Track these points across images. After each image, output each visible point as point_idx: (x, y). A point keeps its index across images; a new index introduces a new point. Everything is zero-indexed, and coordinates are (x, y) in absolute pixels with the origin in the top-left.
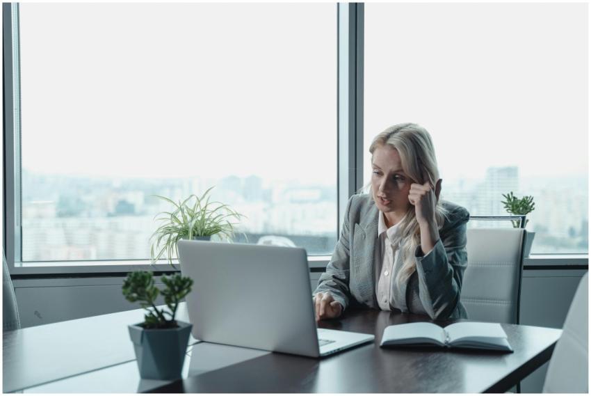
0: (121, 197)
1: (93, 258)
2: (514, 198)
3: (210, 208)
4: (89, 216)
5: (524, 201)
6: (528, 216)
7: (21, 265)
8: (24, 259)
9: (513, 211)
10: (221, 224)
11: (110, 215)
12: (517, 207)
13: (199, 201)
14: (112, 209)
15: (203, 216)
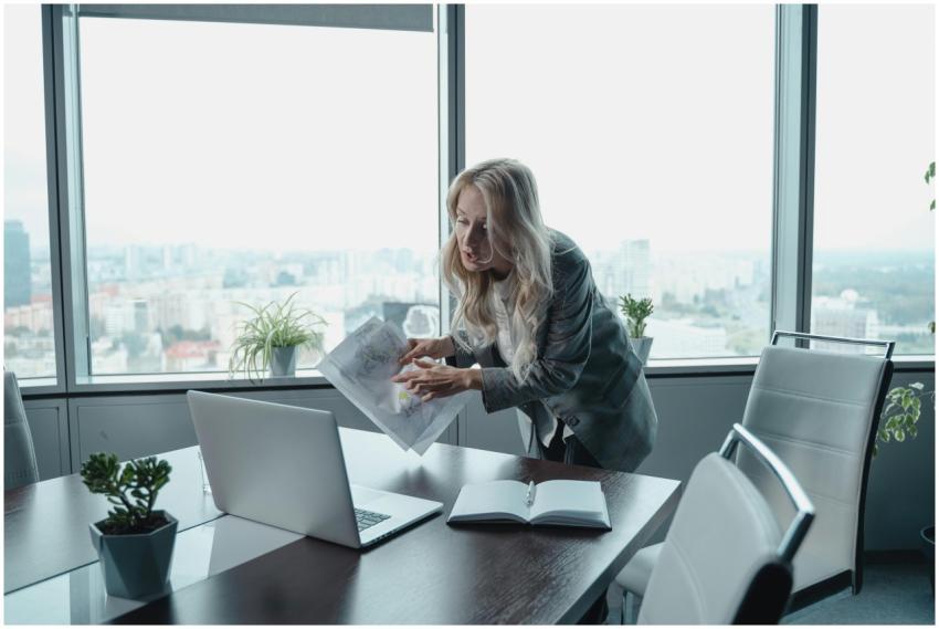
0: (283, 268)
1: (164, 370)
2: (632, 300)
3: (296, 314)
4: (254, 286)
5: (642, 304)
6: (646, 320)
7: (90, 380)
8: (94, 371)
9: (630, 314)
10: (306, 333)
11: (272, 286)
12: (635, 310)
13: (281, 309)
14: (274, 280)
15: (286, 323)
